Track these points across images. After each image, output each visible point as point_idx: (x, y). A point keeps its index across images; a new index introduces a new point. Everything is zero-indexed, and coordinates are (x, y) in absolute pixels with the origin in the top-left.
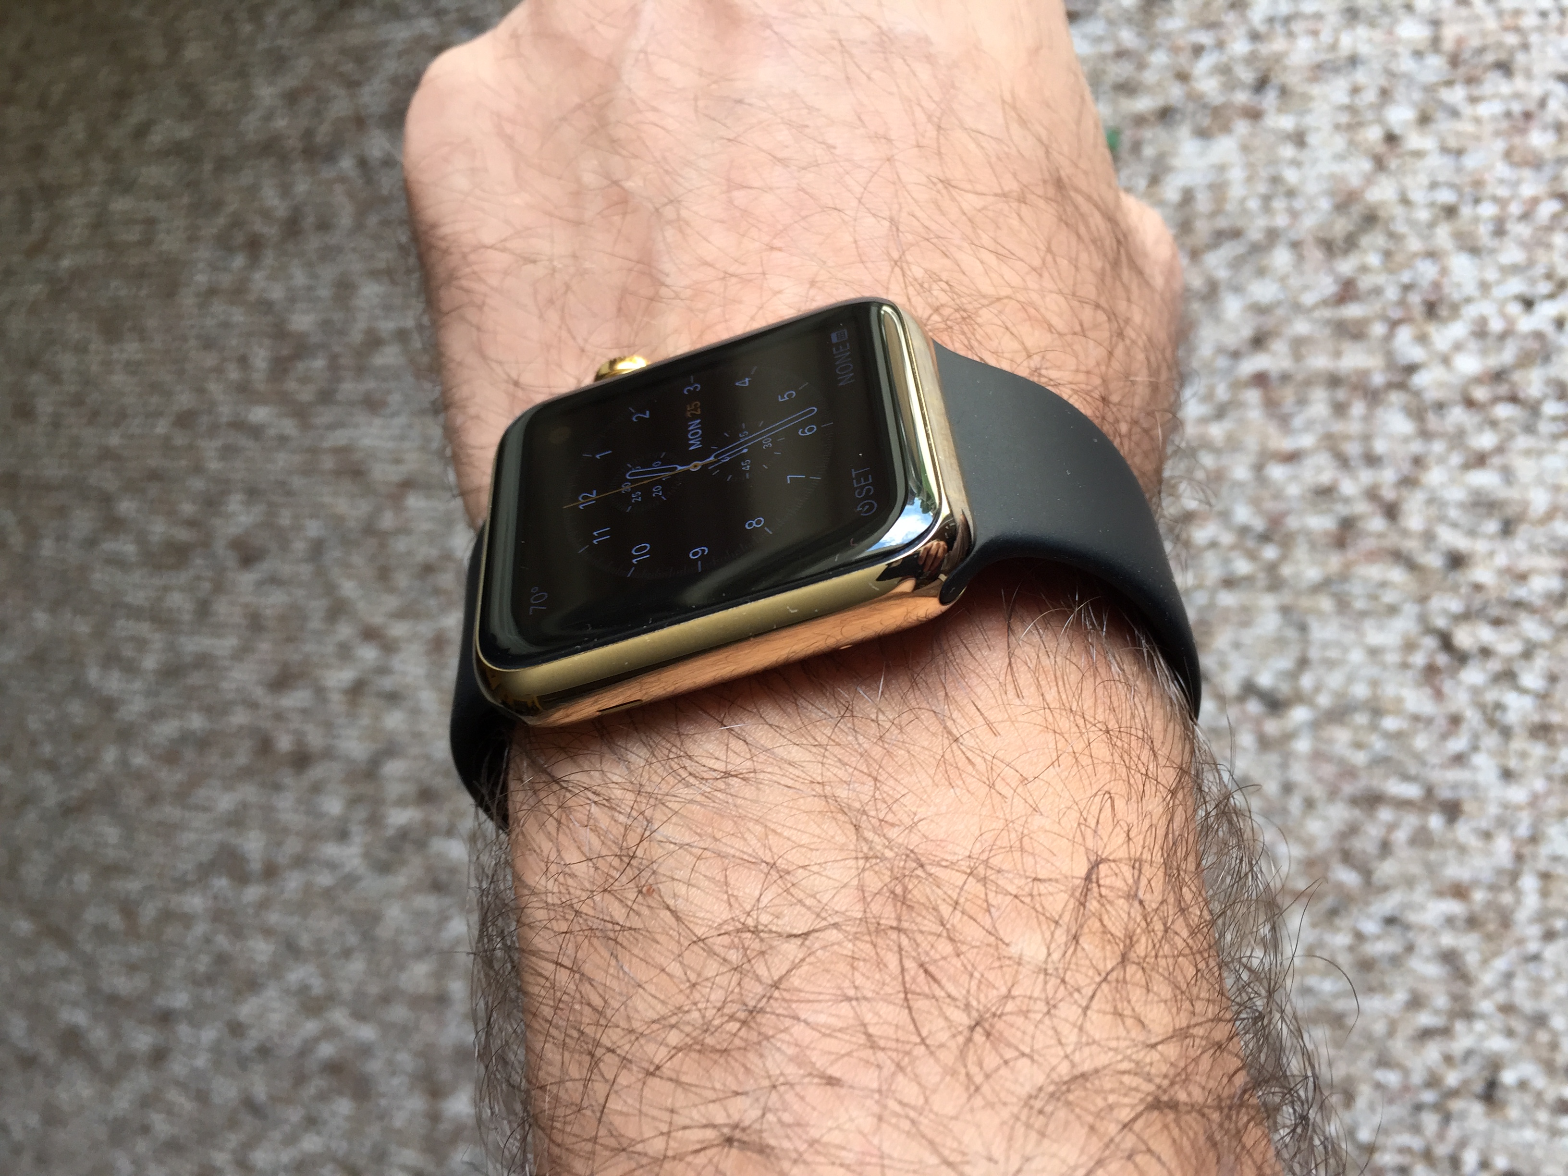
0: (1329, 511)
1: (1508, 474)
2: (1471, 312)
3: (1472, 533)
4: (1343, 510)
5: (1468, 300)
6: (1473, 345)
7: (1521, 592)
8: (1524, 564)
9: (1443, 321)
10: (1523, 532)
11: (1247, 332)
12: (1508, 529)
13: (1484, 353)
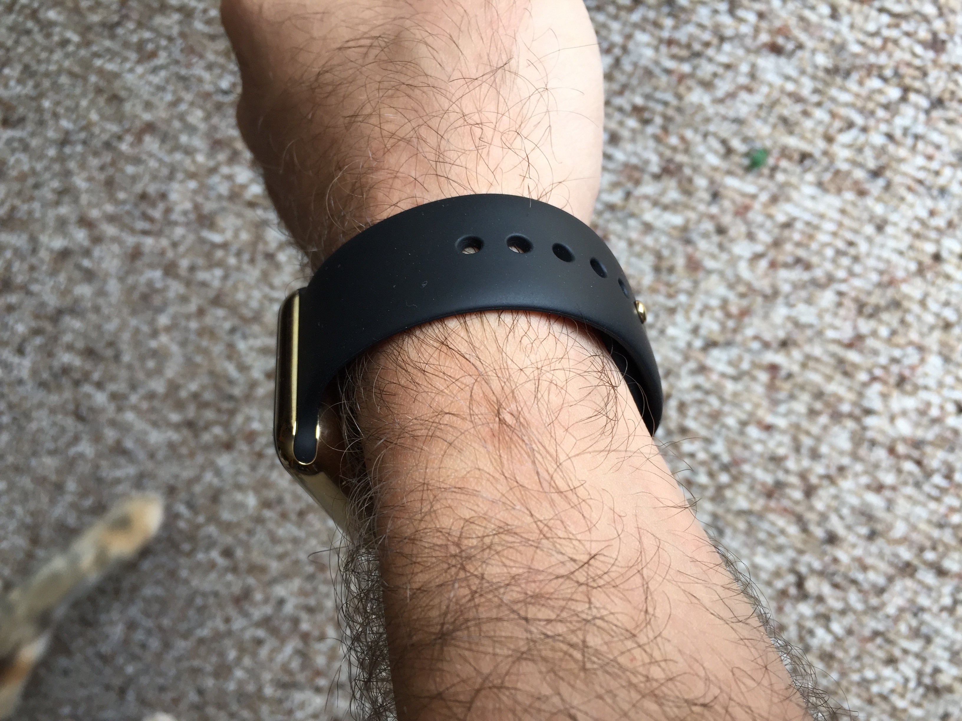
0: (773, 472)
1: (890, 505)
2: (923, 395)
3: (849, 528)
4: (781, 475)
5: (926, 388)
6: (914, 416)
7: (860, 577)
8: (870, 561)
9: (904, 392)
10: (880, 542)
11: (781, 334)
12: (872, 536)
13: (917, 425)
